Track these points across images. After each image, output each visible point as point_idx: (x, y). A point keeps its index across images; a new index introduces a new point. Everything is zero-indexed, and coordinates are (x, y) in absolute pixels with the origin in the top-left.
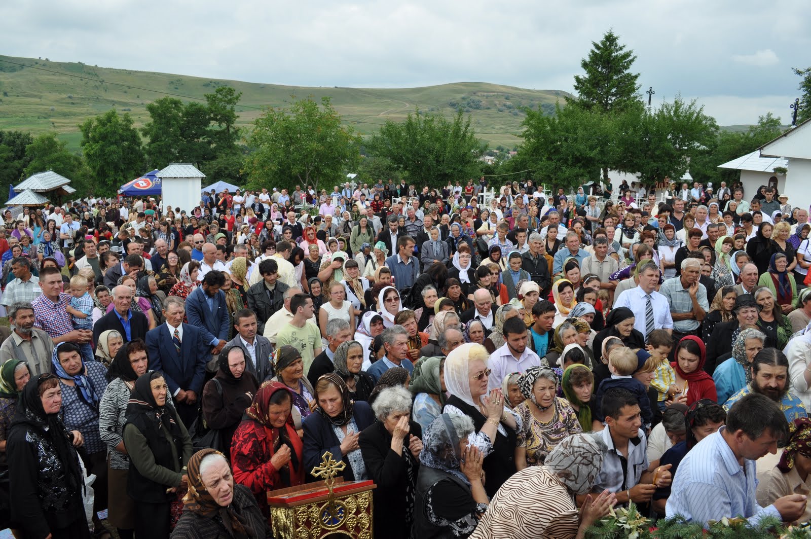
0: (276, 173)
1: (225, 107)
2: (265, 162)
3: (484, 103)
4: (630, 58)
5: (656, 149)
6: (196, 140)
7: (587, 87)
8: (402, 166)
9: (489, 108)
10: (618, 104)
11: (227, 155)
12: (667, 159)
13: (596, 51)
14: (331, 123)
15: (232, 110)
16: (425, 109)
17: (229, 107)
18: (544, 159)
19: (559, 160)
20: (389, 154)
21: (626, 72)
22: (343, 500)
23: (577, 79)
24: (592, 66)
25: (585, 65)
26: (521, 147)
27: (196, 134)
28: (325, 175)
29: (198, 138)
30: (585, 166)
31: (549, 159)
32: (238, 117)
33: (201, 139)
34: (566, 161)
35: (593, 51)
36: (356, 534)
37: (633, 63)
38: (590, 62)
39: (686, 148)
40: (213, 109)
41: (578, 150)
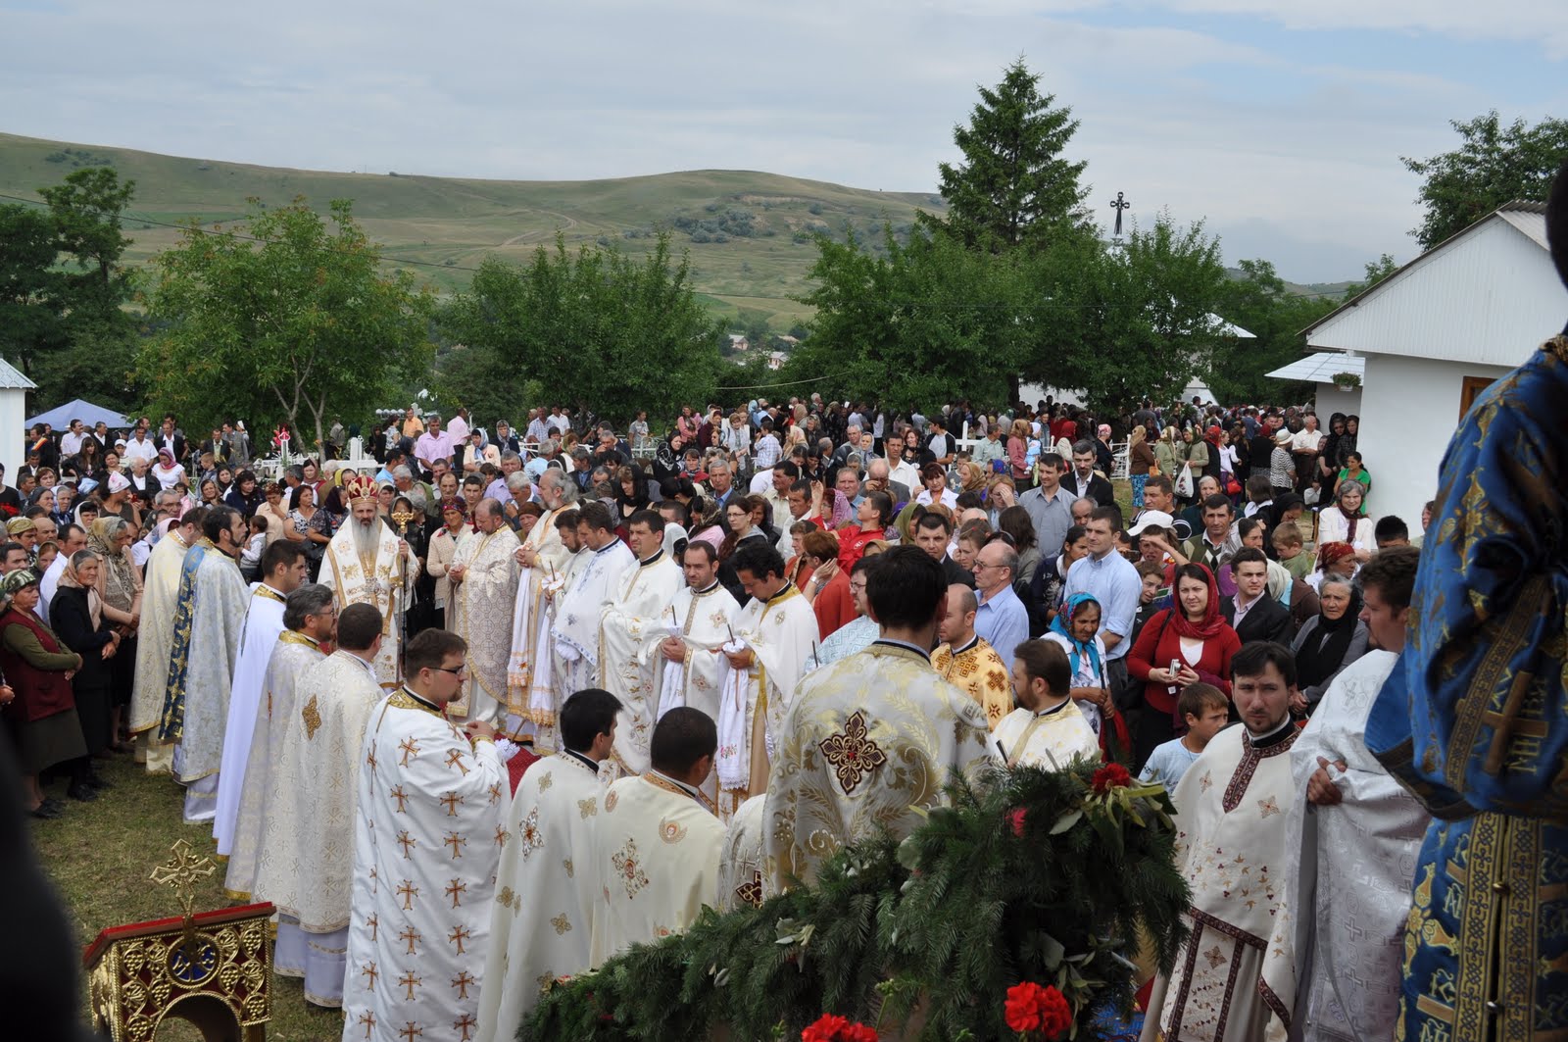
0: (218, 382)
1: (94, 217)
2: (190, 353)
3: (759, 221)
4: (1065, 126)
5: (1117, 333)
6: (19, 298)
7: (967, 191)
8: (524, 368)
9: (771, 235)
10: (1040, 230)
11: (99, 336)
12: (1142, 356)
13: (988, 107)
14: (354, 262)
15: (114, 224)
16: (616, 231)
17: (104, 220)
18: (862, 355)
19: (896, 358)
20: (490, 339)
21: (1056, 157)
22: (213, 933)
23: (946, 171)
24: (978, 142)
25: (963, 140)
26: (812, 327)
27: (18, 283)
28: (342, 388)
29: (25, 293)
30: (953, 371)
31: (874, 355)
32: (130, 242)
33: (33, 296)
34: (910, 360)
35: (980, 109)
36: (239, 999)
37: (1072, 137)
38: (973, 133)
39: (1187, 332)
40: (65, 220)
41: (936, 334)
